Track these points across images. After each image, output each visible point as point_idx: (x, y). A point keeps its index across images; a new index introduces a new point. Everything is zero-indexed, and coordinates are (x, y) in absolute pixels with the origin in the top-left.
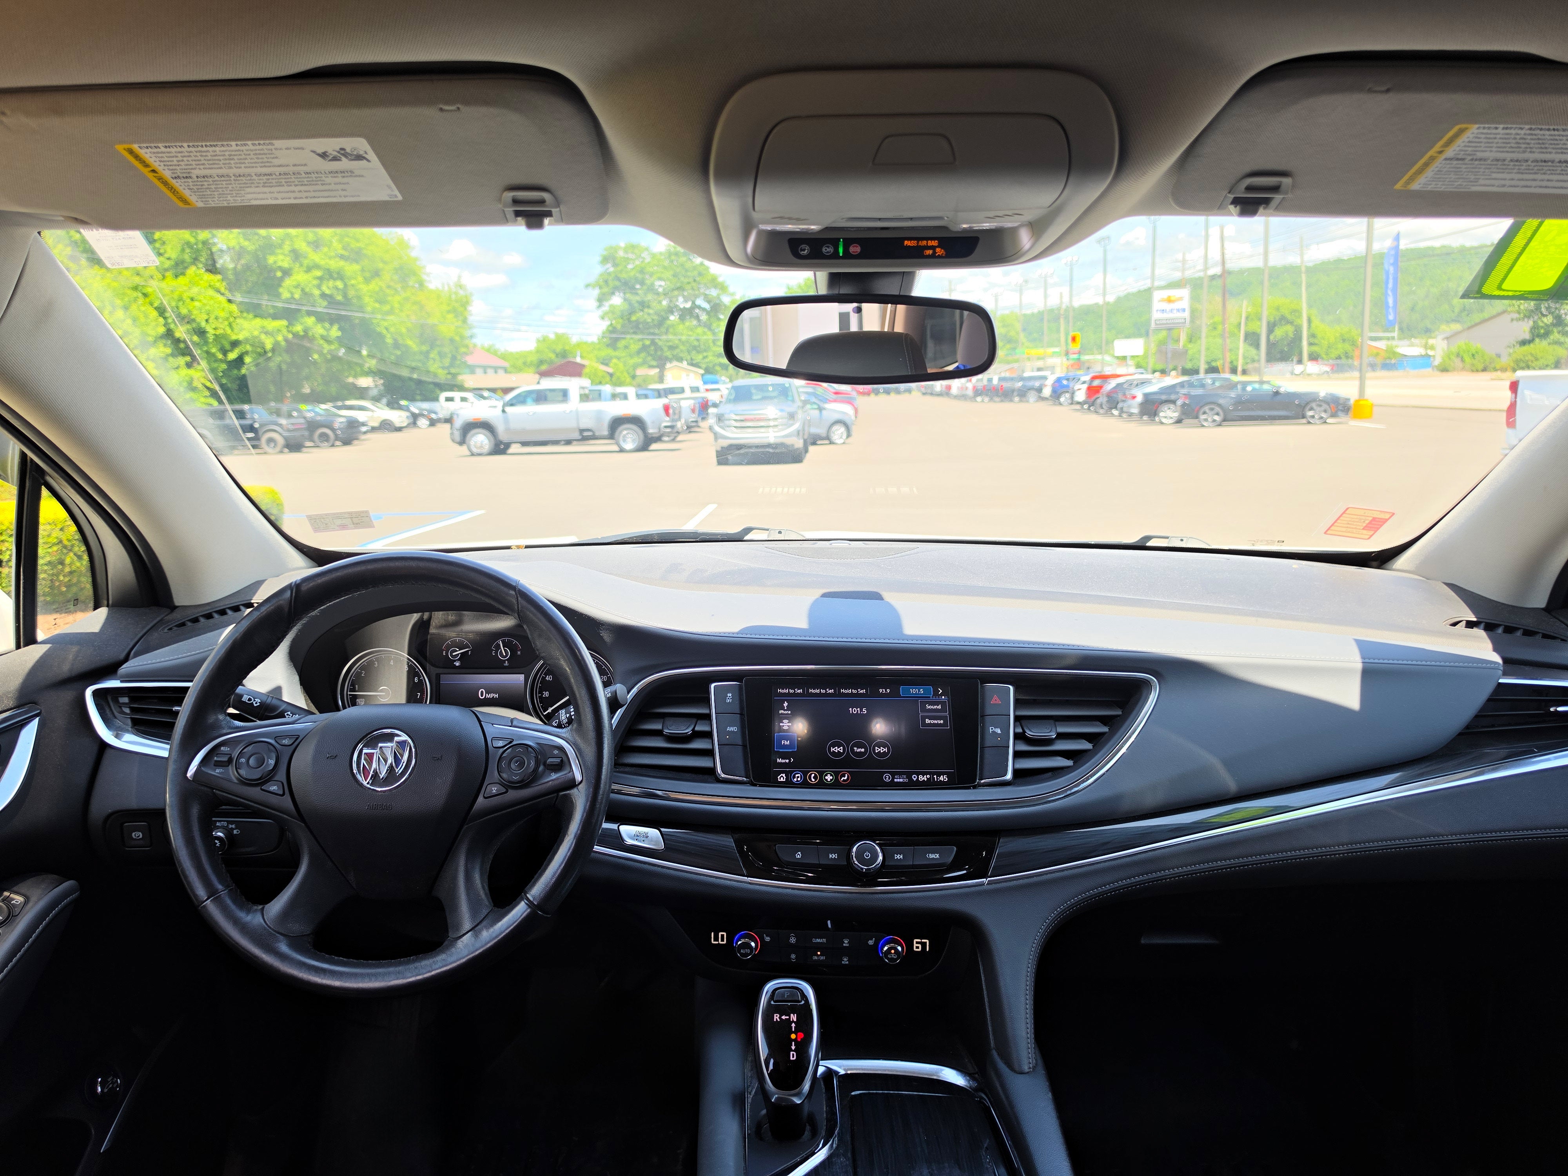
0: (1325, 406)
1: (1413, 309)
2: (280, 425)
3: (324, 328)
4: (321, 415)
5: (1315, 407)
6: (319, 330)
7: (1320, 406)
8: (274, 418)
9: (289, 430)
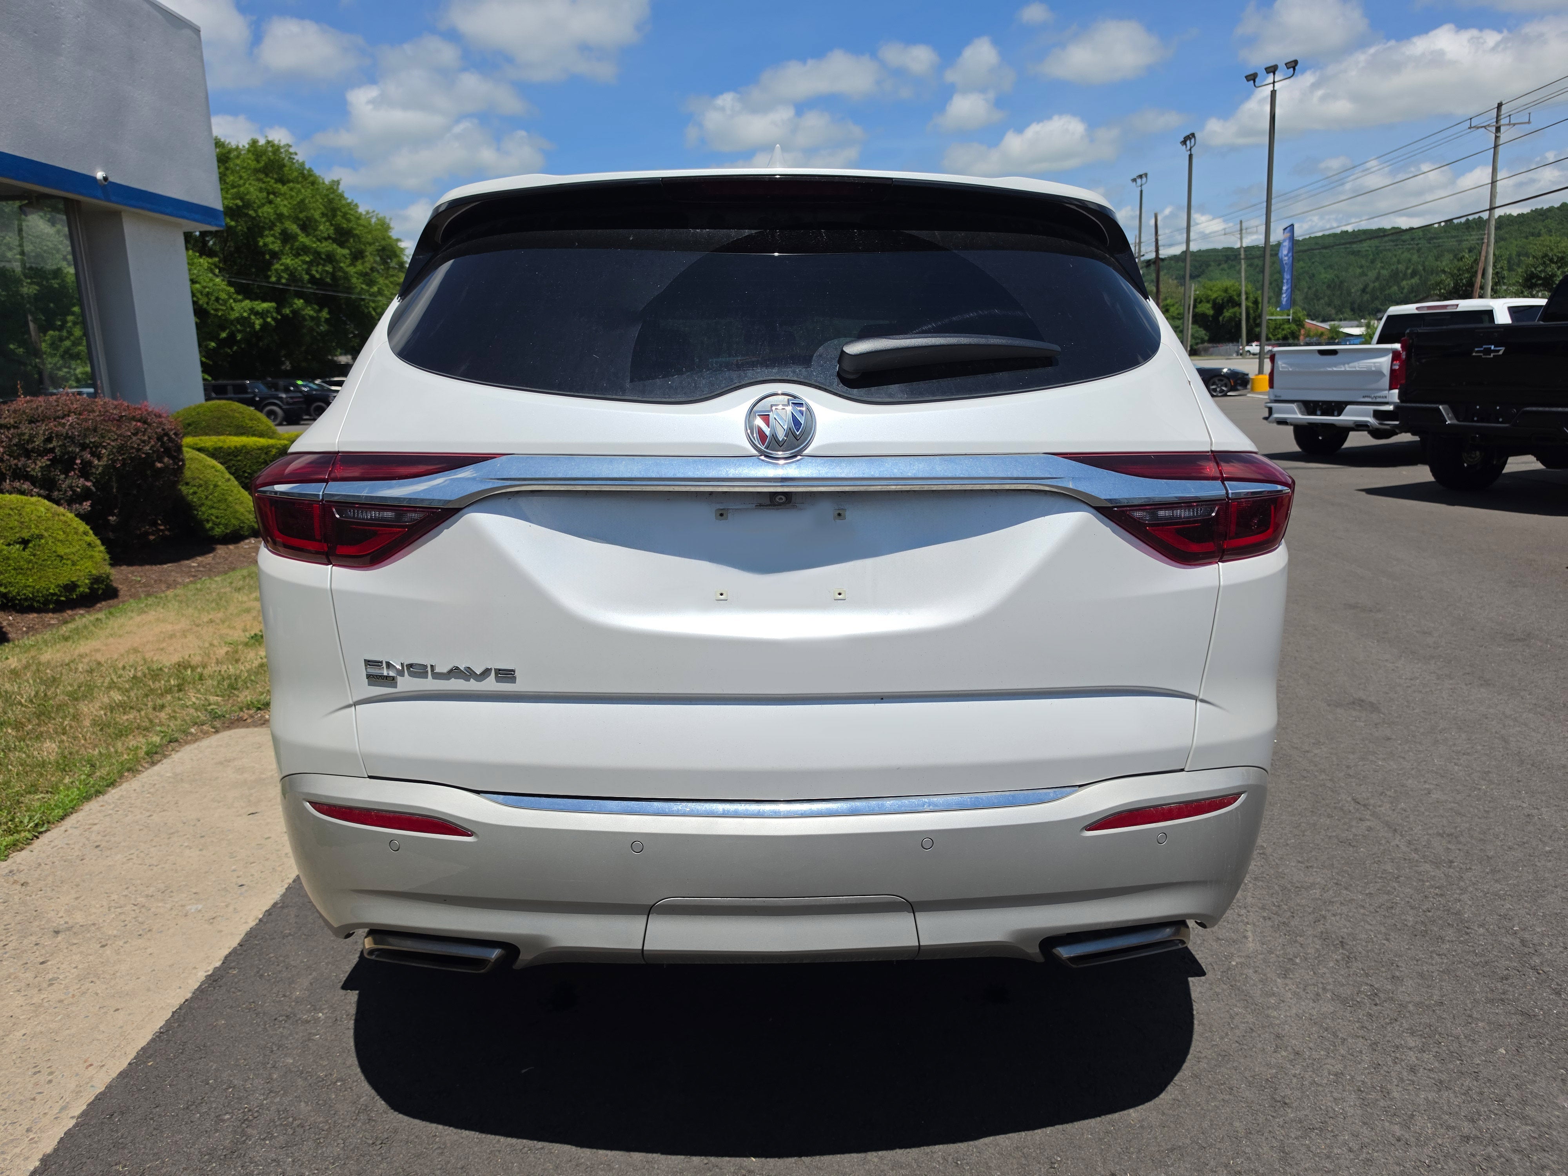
0: (1225, 381)
1: (1364, 291)
2: (281, 399)
3: (313, 309)
4: (315, 390)
5: (1217, 382)
6: (309, 311)
7: (1222, 380)
8: (273, 392)
9: (288, 404)
